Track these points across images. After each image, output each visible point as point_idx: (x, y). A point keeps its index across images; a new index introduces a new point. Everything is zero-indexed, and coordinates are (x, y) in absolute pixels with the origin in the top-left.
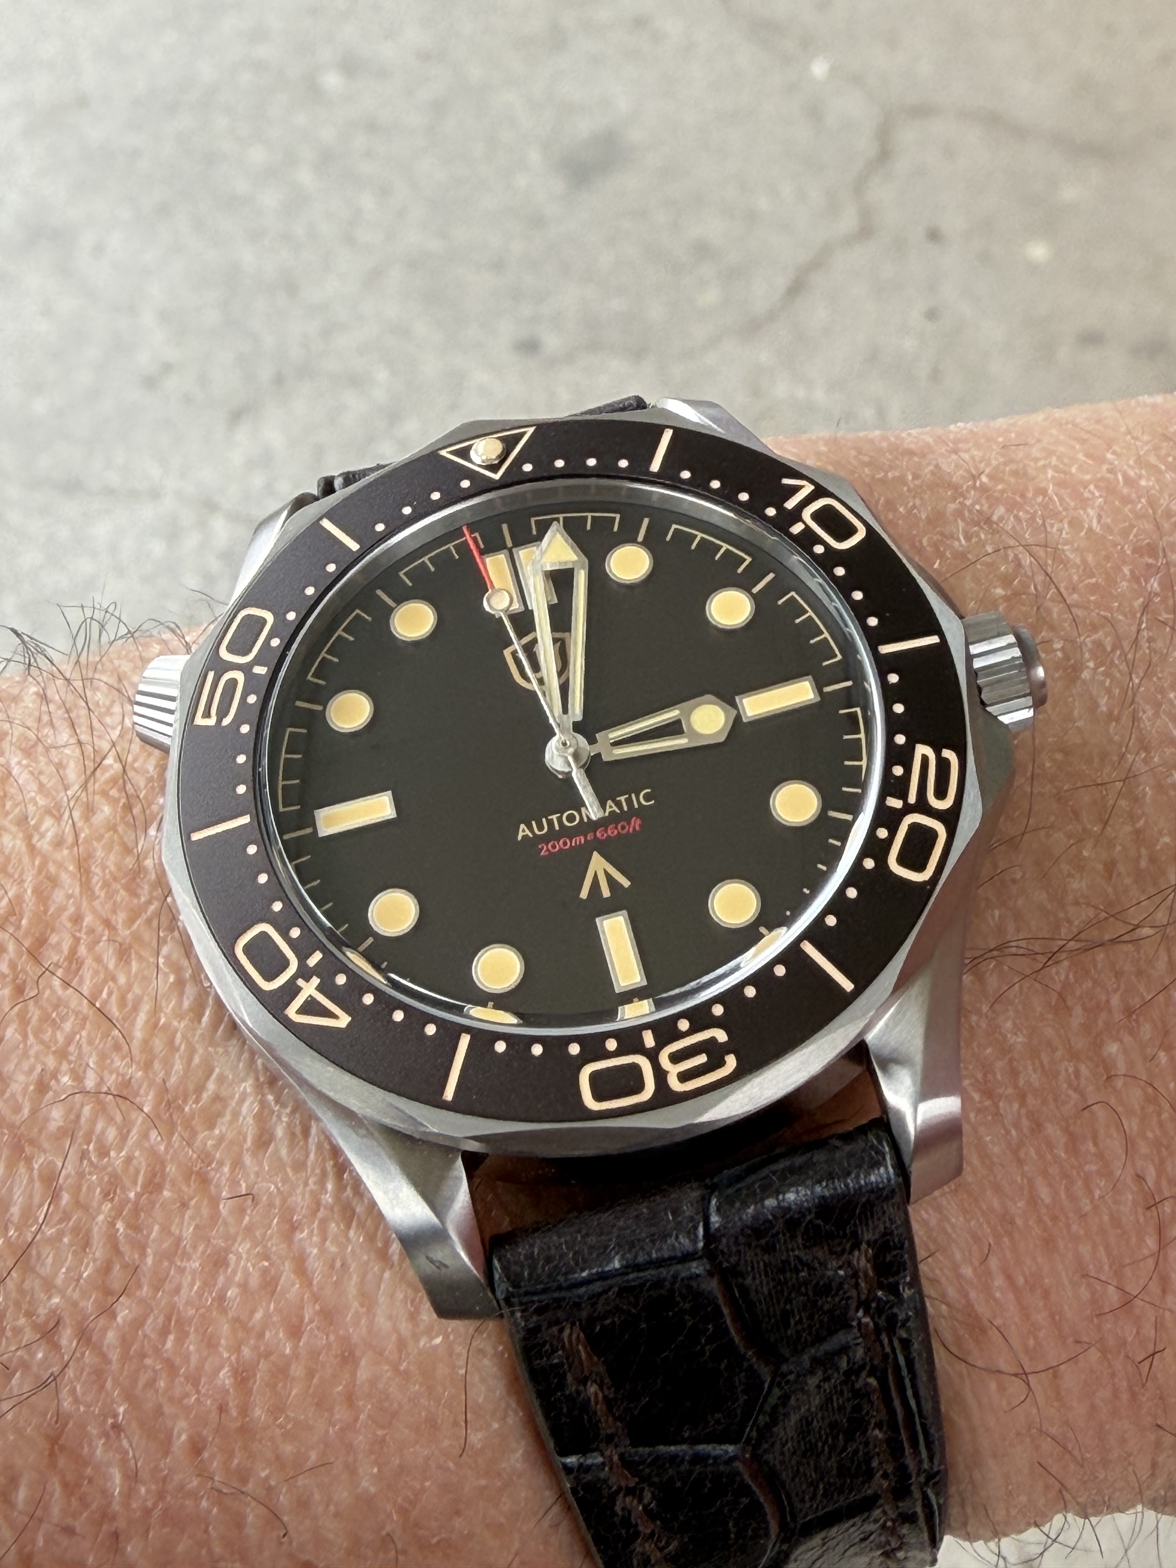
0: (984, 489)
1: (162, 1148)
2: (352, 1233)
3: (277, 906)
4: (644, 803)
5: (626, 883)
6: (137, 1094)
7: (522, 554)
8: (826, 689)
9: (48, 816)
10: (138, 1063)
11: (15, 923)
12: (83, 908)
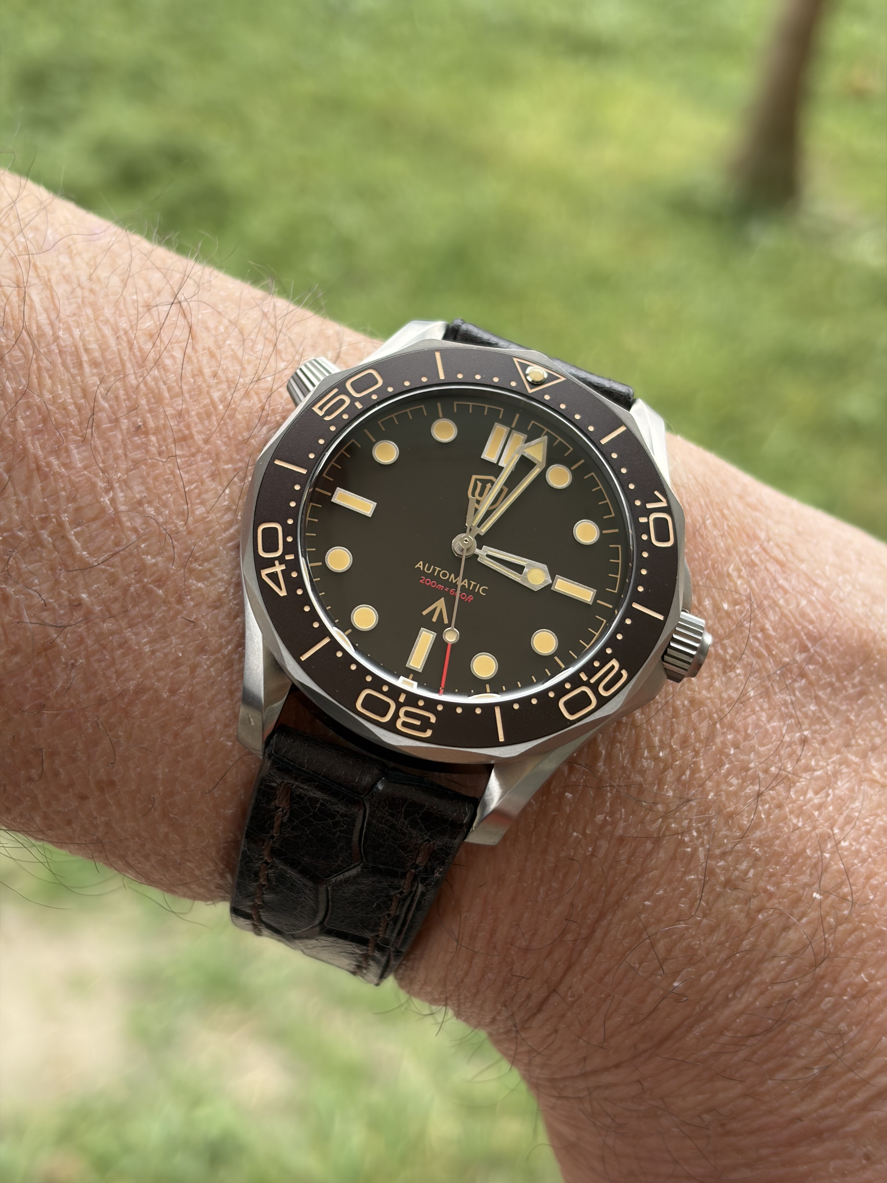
3: (290, 522)
4: (481, 592)
5: (446, 621)
7: (516, 436)
8: (598, 601)
9: (226, 384)
10: (187, 528)
11: (178, 421)
12: (211, 439)
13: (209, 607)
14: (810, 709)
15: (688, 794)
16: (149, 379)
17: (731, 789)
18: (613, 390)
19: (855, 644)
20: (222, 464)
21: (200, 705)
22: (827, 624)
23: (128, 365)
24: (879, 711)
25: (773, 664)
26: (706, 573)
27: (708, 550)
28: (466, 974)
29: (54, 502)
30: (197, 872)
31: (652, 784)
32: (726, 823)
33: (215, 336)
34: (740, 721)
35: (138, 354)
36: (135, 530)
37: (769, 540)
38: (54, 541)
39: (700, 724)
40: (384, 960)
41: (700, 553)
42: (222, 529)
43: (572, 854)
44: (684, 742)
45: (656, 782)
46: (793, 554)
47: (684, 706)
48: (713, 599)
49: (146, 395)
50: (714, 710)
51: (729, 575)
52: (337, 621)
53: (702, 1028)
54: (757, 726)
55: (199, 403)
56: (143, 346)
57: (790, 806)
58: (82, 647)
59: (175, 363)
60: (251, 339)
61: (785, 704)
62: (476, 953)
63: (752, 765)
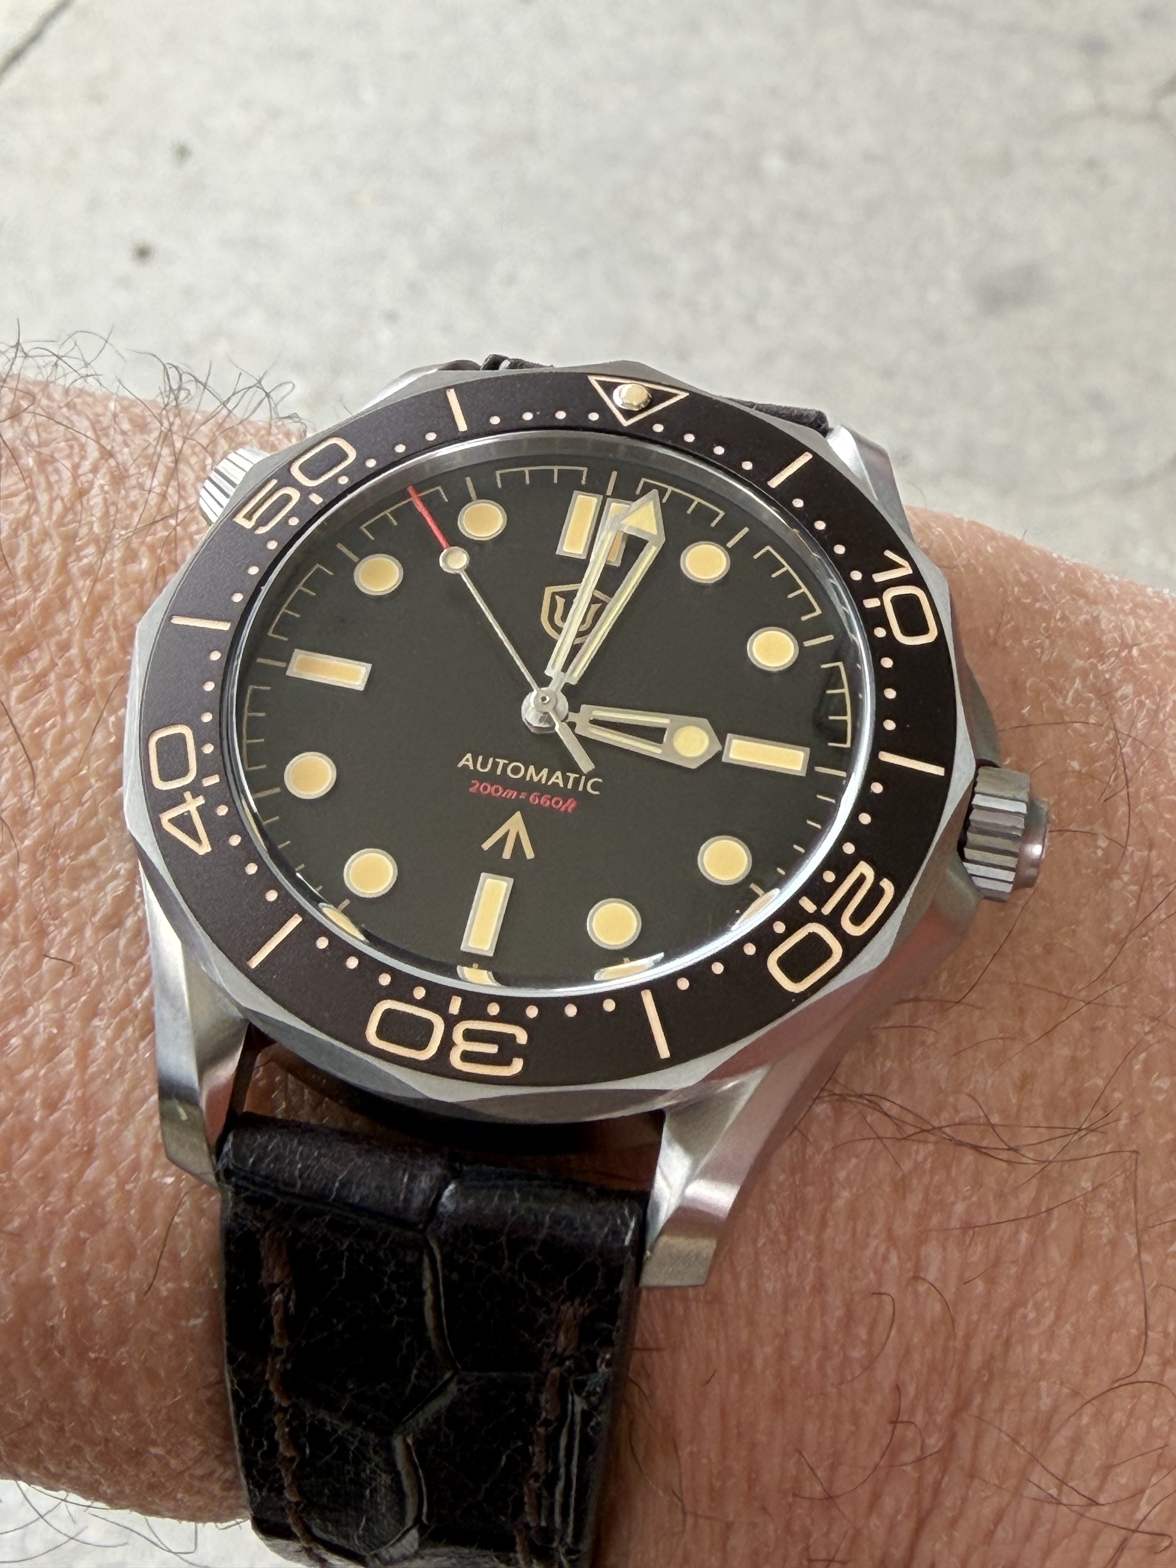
0: (1128, 661)
1: (22, 883)
2: (142, 1045)
3: (207, 718)
4: (589, 789)
5: (530, 854)
6: (26, 825)
7: (615, 507)
8: (816, 768)
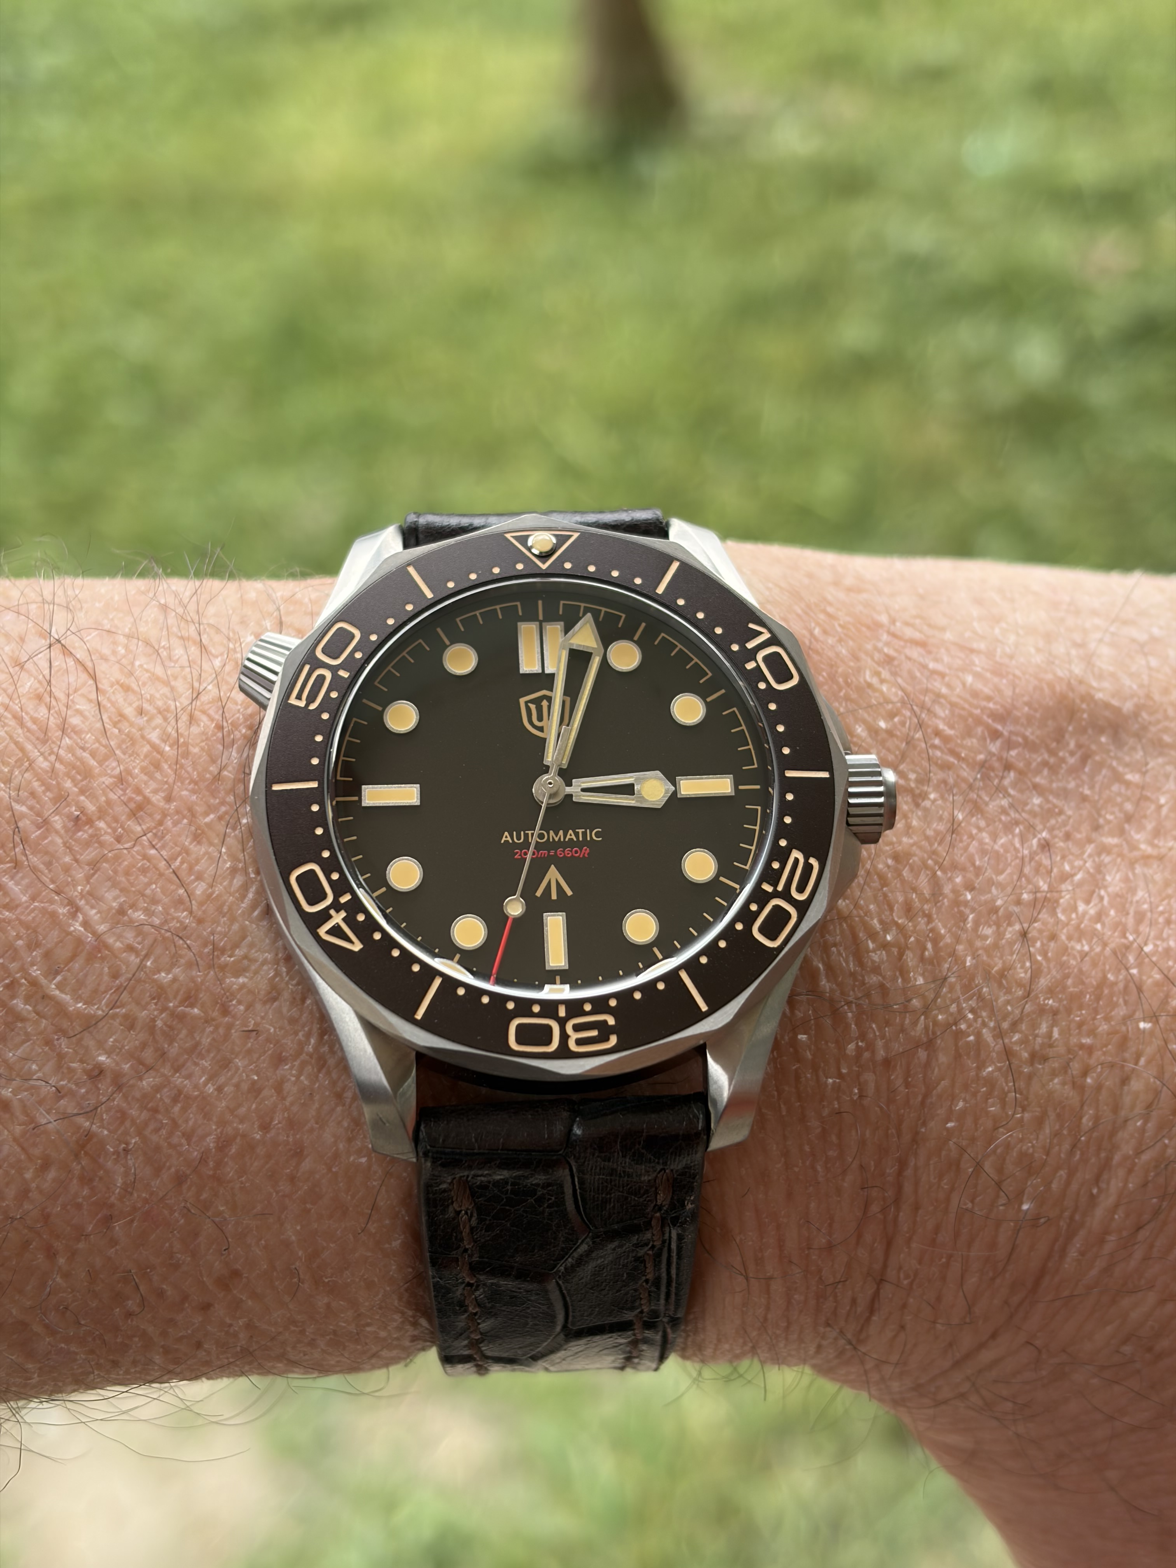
1: (200, 980)
3: (326, 854)
4: (594, 838)
5: (569, 893)
6: (189, 938)
7: (550, 628)
8: (741, 787)
9: (159, 716)
10: (194, 917)
11: (122, 789)
12: (174, 794)
13: (265, 1003)
14: (1034, 805)
15: (940, 971)
16: (61, 752)
17: (988, 942)
18: (637, 521)
19: (1051, 703)
20: (201, 818)
21: (307, 1128)
22: (1008, 693)
23: (29, 747)
24: (1114, 770)
25: (967, 770)
26: (842, 694)
27: (832, 666)
28: (768, 1309)
29: (14, 959)
30: (383, 1334)
31: (894, 979)
32: (1000, 985)
33: (118, 662)
34: (961, 855)
35: (34, 727)
36: (130, 948)
37: (893, 621)
38: (34, 1007)
39: (917, 879)
40: (658, 1337)
41: (824, 674)
42: (237, 899)
43: (836, 1106)
44: (909, 910)
45: (898, 973)
46: (929, 626)
47: (888, 867)
48: (864, 722)
49: (68, 775)
50: (925, 855)
51: (869, 685)
52: (437, 950)
53: (1078, 1245)
54: (983, 852)
55: (138, 755)
56: (36, 715)
57: (1065, 931)
58: (128, 1123)
59: (85, 718)
60: (163, 647)
61: (1004, 811)
62: (770, 1278)
63: (999, 902)
